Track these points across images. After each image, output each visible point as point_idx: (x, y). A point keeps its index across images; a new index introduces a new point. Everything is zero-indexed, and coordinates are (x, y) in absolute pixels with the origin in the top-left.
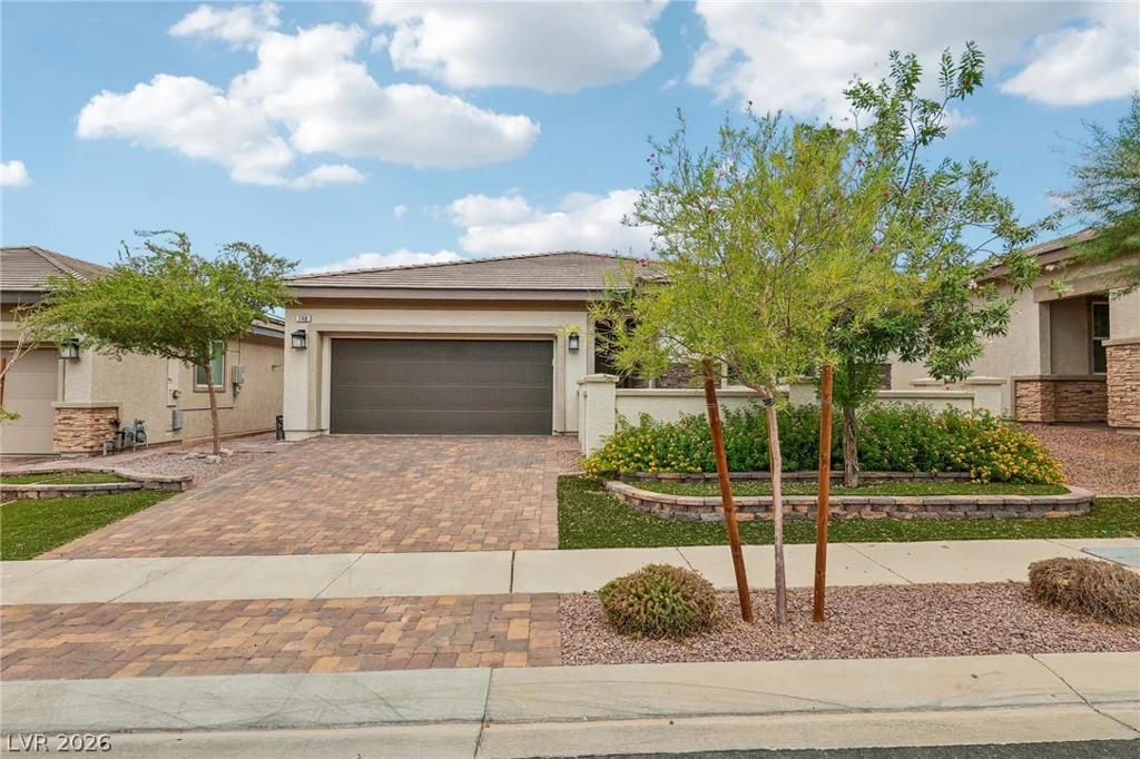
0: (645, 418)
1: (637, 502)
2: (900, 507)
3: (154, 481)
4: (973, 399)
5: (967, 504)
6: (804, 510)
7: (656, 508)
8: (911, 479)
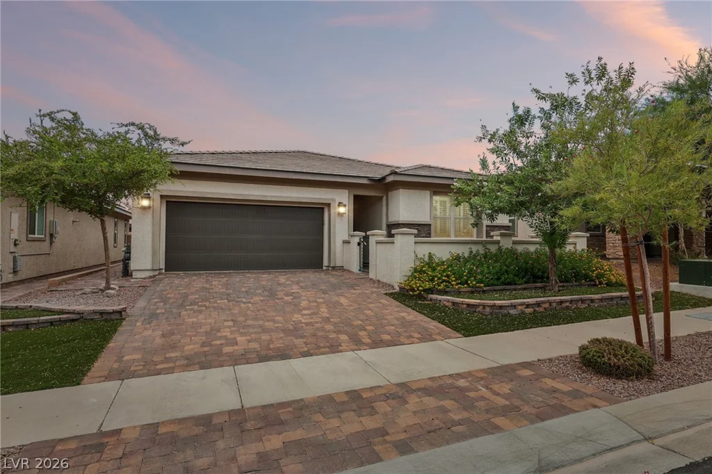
0: (430, 256)
1: (465, 306)
2: (592, 301)
3: (95, 312)
4: (576, 244)
5: (617, 297)
6: (554, 305)
7: (480, 309)
8: (571, 286)
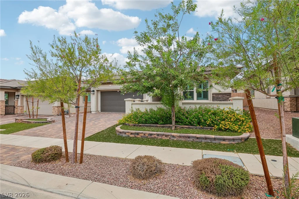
2: (173, 136)
4: (233, 104)
